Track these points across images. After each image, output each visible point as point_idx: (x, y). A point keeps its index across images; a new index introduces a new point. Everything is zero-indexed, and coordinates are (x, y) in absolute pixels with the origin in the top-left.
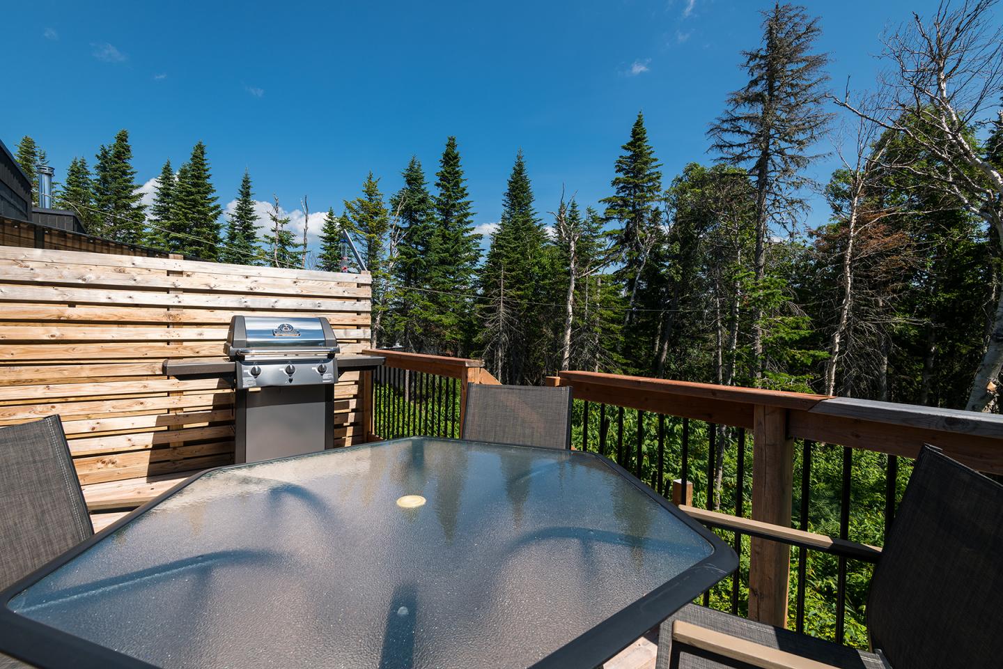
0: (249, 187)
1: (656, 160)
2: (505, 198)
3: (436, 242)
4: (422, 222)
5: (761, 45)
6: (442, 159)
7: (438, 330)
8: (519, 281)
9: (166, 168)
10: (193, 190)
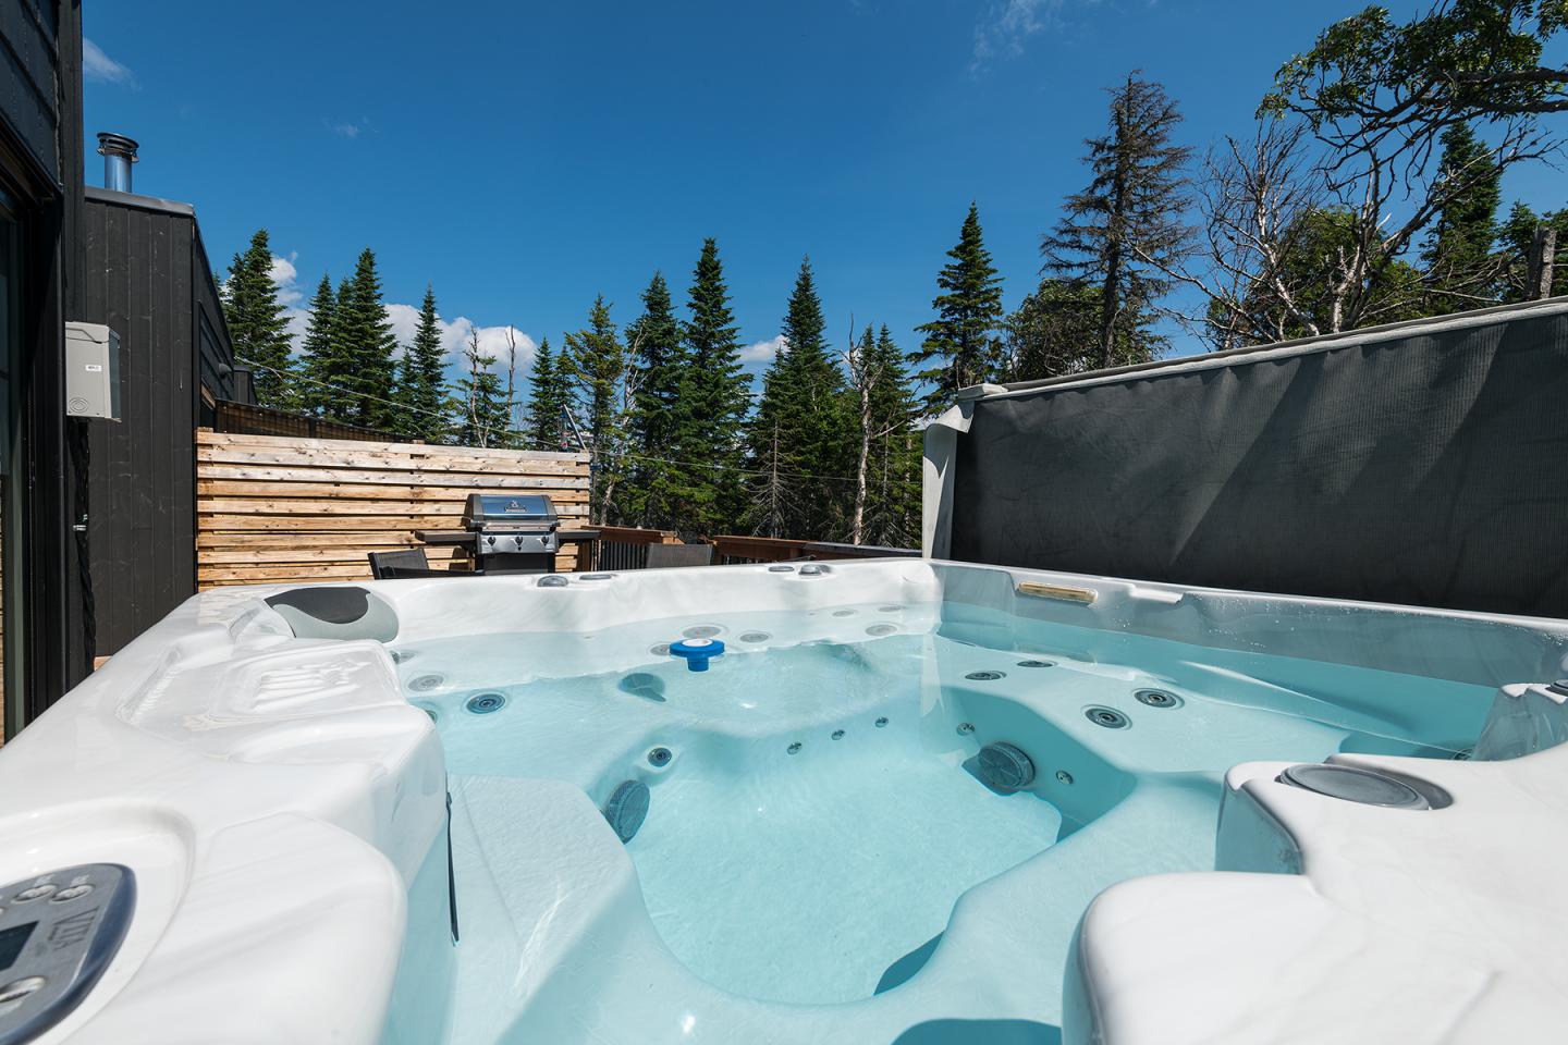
0: (433, 309)
1: (994, 271)
2: (785, 324)
3: (687, 388)
4: (668, 361)
5: (1110, 134)
6: (696, 269)
7: (689, 507)
8: (800, 442)
9: (323, 286)
10: (360, 316)
